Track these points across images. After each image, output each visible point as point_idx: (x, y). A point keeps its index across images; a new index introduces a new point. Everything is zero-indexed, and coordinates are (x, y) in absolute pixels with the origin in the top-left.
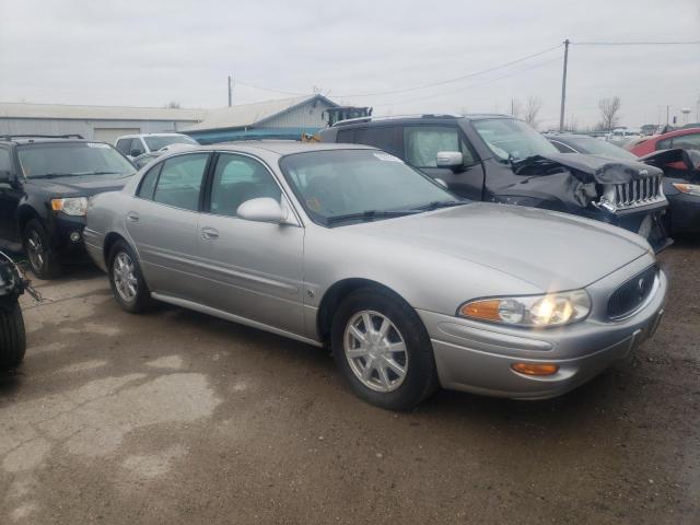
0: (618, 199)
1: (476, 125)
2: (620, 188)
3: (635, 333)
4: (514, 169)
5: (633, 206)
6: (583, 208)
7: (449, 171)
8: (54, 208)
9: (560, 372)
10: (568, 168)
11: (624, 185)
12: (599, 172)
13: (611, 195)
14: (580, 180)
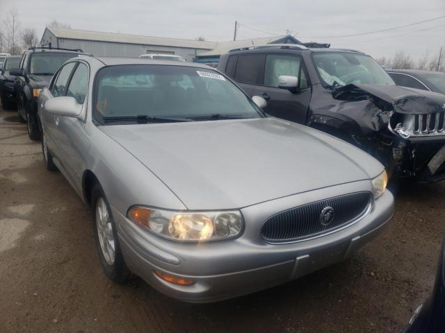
0: (416, 128)
1: (316, 56)
2: (420, 118)
3: (298, 258)
4: (334, 94)
5: (431, 135)
6: (375, 132)
7: (287, 91)
8: (35, 95)
9: (196, 285)
10: (372, 96)
11: (425, 116)
12: (398, 102)
13: (410, 124)
14: (380, 108)
